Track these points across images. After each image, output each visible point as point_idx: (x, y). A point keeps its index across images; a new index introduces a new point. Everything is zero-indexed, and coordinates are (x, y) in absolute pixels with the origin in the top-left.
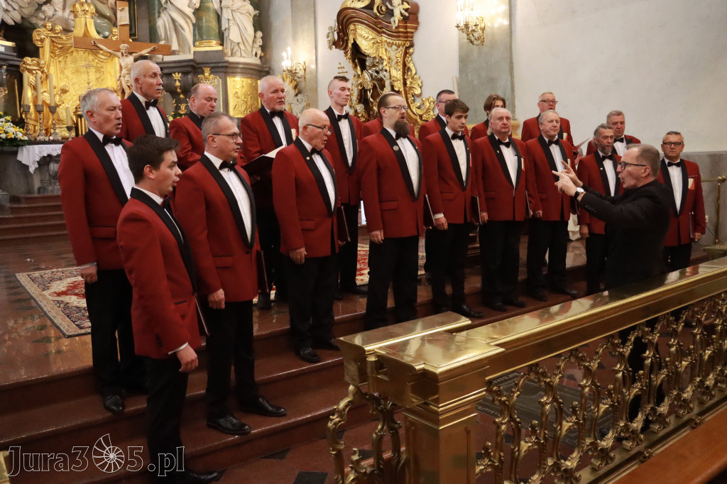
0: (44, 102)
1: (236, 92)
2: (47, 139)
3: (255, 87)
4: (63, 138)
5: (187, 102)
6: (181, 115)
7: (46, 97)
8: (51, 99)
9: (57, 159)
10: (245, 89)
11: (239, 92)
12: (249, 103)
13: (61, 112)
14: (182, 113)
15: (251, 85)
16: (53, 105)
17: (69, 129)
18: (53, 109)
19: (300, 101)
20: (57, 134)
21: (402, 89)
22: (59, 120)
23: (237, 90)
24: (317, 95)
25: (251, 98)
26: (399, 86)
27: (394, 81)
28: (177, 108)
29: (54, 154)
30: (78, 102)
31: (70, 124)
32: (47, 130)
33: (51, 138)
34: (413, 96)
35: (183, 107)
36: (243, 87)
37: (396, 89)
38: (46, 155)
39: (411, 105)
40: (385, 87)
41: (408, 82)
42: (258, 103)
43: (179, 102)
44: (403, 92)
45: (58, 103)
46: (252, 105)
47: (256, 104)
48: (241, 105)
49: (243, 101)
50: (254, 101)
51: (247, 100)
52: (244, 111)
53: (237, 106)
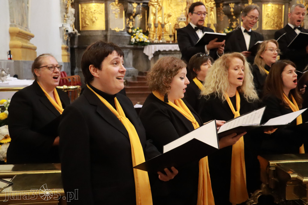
0: (159, 22)
1: (268, 14)
2: (159, 42)
3: (280, 10)
4: (167, 41)
5: (237, 21)
6: (233, 28)
7: (159, 19)
8: (162, 20)
9: (163, 53)
10: (274, 12)
11: (270, 13)
12: (276, 21)
13: (167, 27)
14: (233, 27)
15: (278, 8)
16: (163, 23)
17: (170, 36)
18: (163, 26)
20: (164, 39)
22: (166, 31)
25: (277, 17)
28: (231, 24)
29: (162, 50)
30: (176, 22)
31: (171, 34)
32: (160, 37)
33: (161, 41)
35: (234, 23)
36: (272, 10)
38: (157, 50)
42: (282, 20)
43: (232, 20)
45: (166, 22)
46: (277, 22)
47: (280, 21)
48: (270, 22)
49: (272, 19)
50: (279, 19)
51: (275, 19)
52: (272, 25)
53: (268, 23)
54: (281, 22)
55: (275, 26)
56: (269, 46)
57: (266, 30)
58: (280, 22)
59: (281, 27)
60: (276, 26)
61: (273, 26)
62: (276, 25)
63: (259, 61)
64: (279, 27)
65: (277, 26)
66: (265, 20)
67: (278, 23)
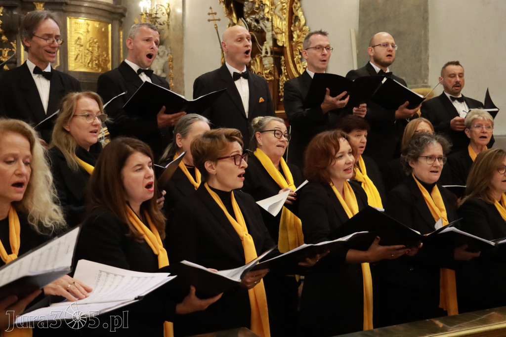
1: (79, 38)
3: (104, 32)
5: (11, 47)
10: (90, 35)
11: (82, 37)
12: (96, 54)
14: (4, 59)
15: (99, 31)
19: (161, 54)
21: (287, 45)
23: (80, 36)
24: (182, 49)
25: (98, 47)
26: (284, 40)
27: (277, 33)
34: (300, 53)
35: (5, 52)
36: (88, 32)
37: (280, 44)
39: (298, 66)
40: (266, 41)
41: (295, 36)
42: (108, 54)
44: (288, 49)
46: (99, 56)
47: (105, 56)
48: (85, 56)
49: (87, 50)
50: (102, 52)
51: (93, 50)
52: (89, 63)
53: (79, 57)
54: (107, 58)
55: (94, 66)
56: (83, 109)
57: (76, 72)
58: (103, 58)
59: (107, 68)
60: (96, 64)
61: (90, 65)
62: (97, 62)
63: (63, 137)
64: (103, 69)
65: (98, 65)
66: (73, 51)
67: (100, 60)
